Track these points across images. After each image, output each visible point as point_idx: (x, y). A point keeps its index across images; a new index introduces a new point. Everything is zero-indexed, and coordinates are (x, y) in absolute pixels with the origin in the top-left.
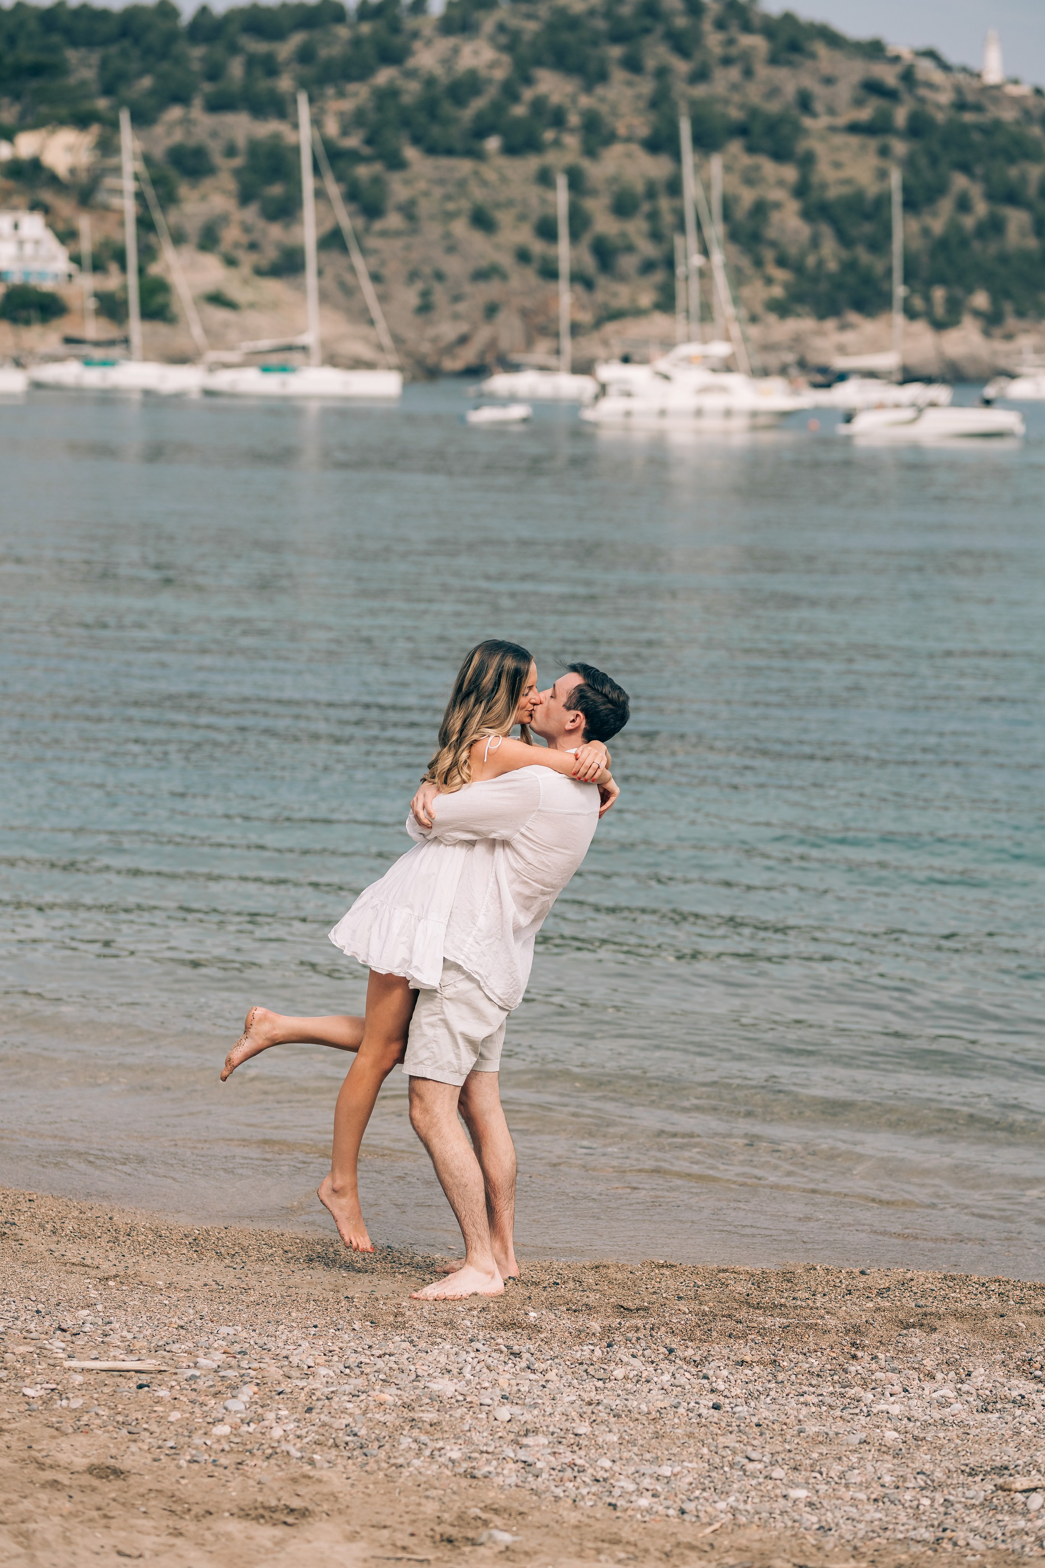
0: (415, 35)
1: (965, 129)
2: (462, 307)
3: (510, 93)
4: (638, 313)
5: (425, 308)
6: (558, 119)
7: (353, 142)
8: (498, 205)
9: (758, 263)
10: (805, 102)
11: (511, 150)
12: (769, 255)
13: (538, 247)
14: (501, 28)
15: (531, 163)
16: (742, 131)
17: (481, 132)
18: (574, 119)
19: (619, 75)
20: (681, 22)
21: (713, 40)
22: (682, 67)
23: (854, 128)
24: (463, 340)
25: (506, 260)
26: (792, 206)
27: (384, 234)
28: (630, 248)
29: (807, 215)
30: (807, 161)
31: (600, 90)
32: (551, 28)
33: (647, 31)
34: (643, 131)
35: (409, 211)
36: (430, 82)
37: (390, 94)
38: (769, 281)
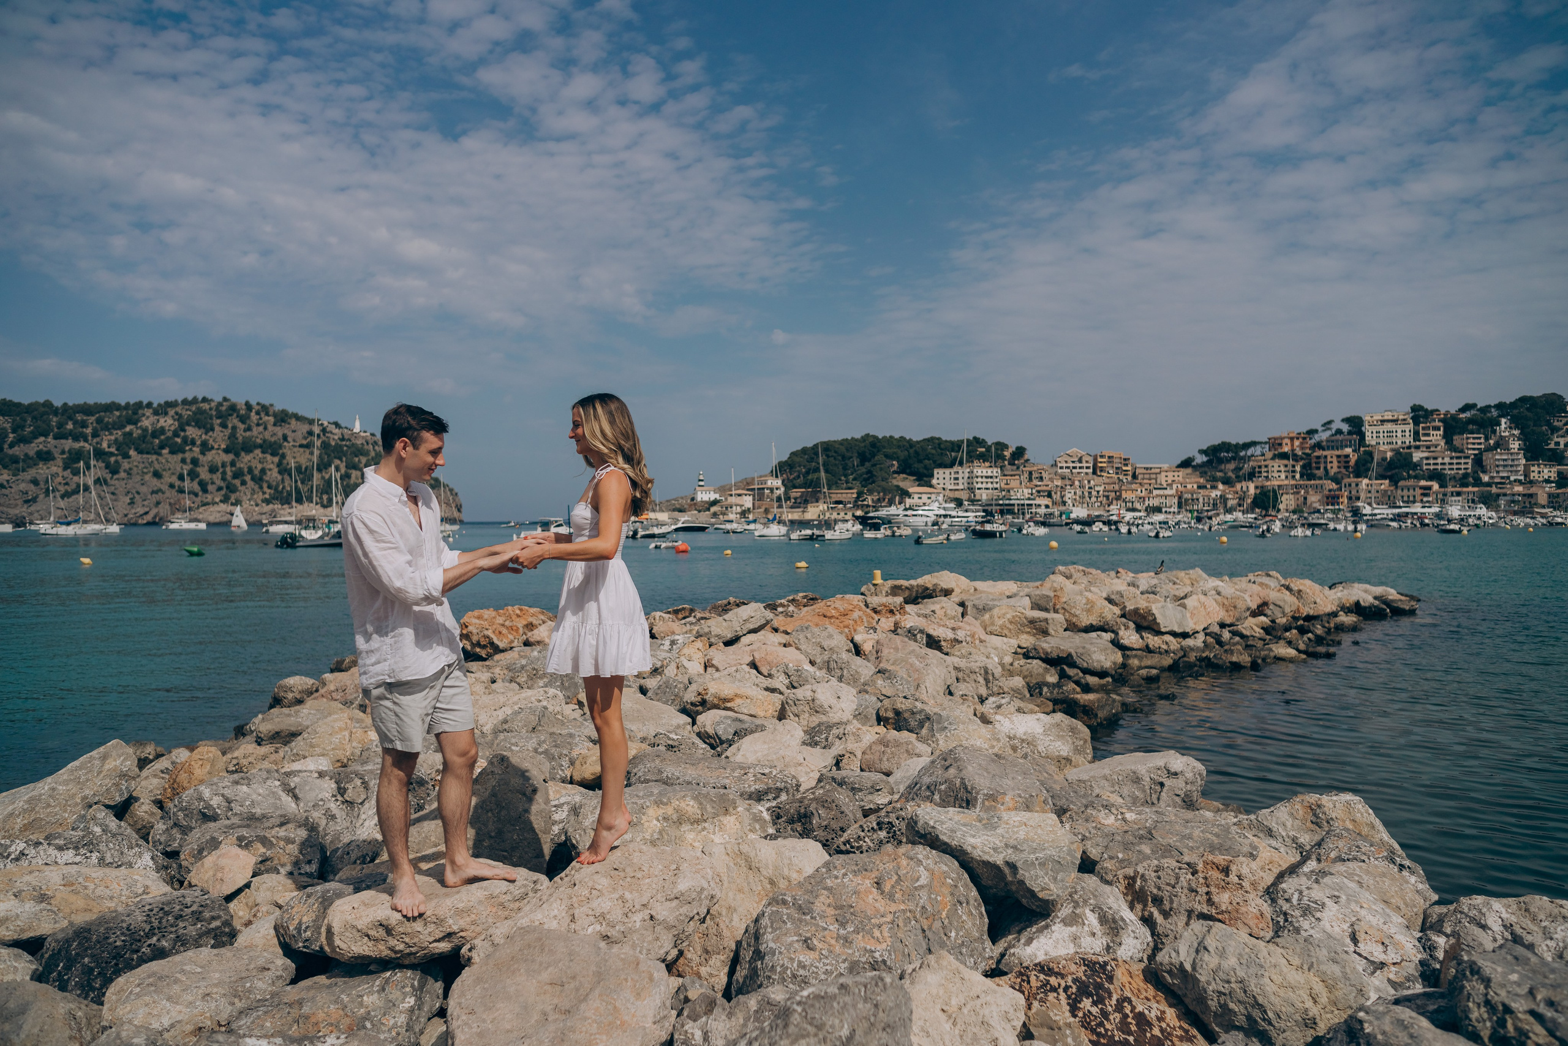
0: (144, 415)
1: (341, 446)
2: (146, 503)
3: (176, 434)
4: (214, 503)
5: (132, 503)
6: (193, 443)
7: (113, 450)
8: (164, 470)
9: (261, 488)
10: (285, 438)
11: (172, 452)
12: (265, 485)
13: (177, 483)
14: (177, 413)
15: (180, 456)
16: (261, 446)
17: (162, 447)
18: (198, 443)
19: (217, 428)
20: (243, 412)
21: (254, 417)
22: (242, 426)
23: (301, 446)
24: (146, 513)
25: (165, 488)
26: (276, 470)
27: (118, 479)
28: (213, 483)
29: (280, 472)
30: (283, 456)
31: (211, 433)
32: (195, 413)
33: (231, 415)
34: (223, 446)
35: (129, 472)
36: (145, 430)
37: (130, 433)
38: (264, 493)
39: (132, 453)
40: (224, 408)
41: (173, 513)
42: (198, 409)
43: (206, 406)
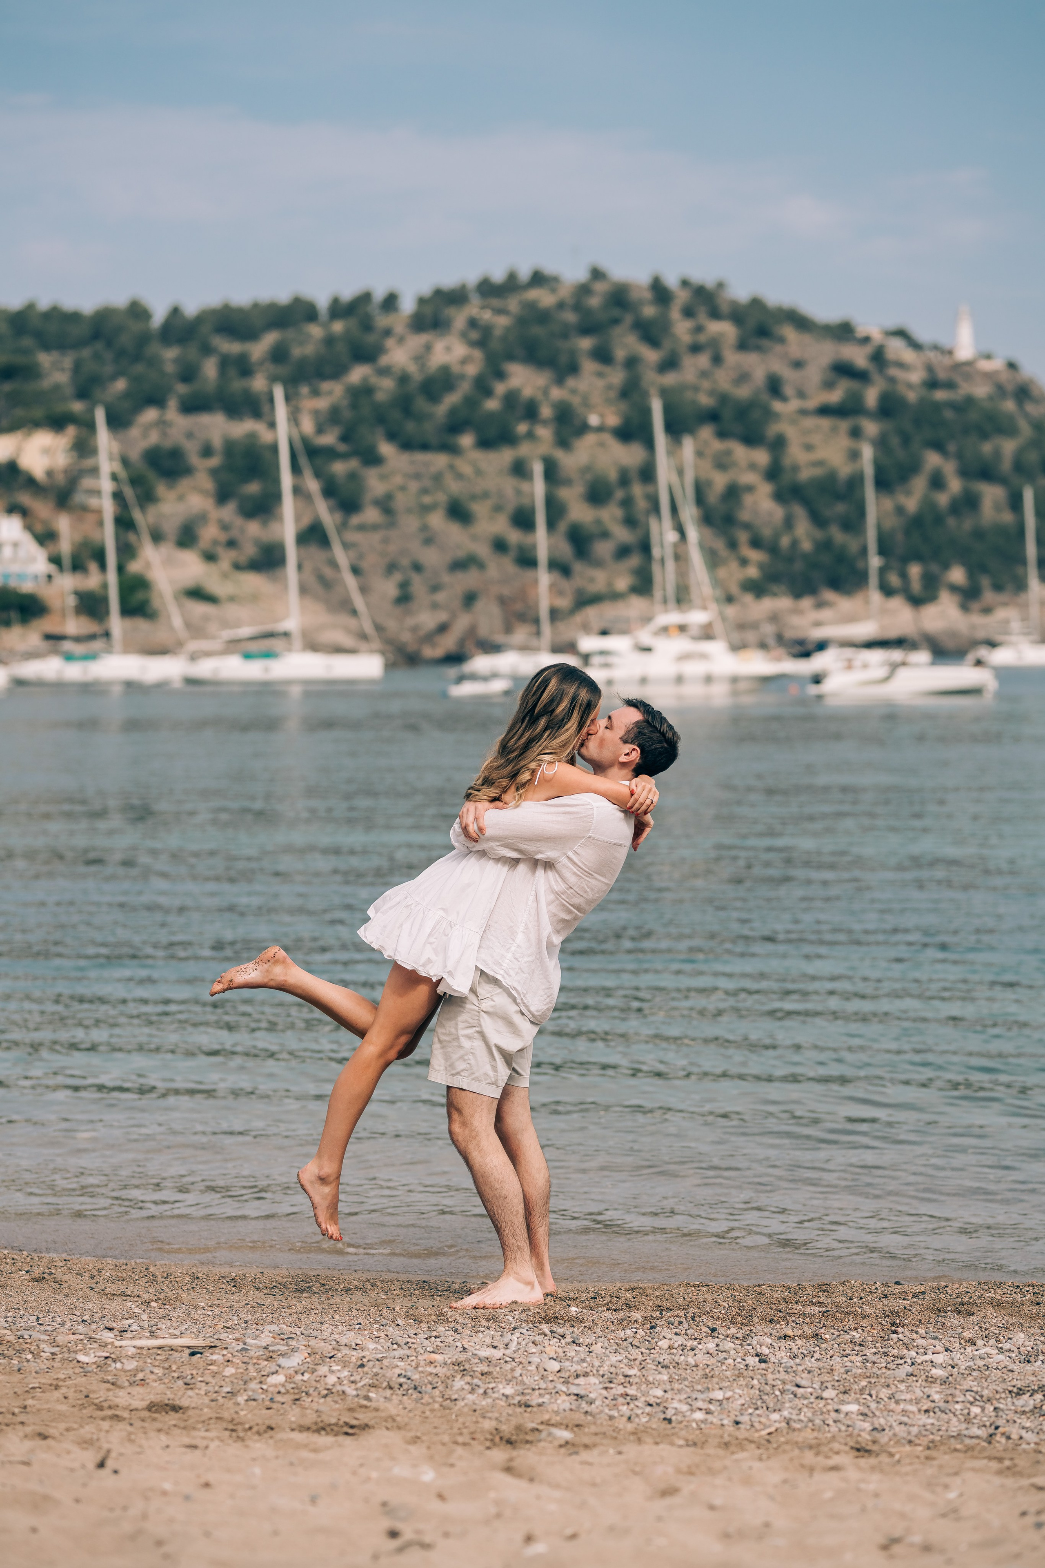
0: (387, 332)
1: (936, 407)
2: (440, 597)
3: (483, 387)
4: (615, 596)
5: (404, 598)
6: (531, 412)
7: (329, 439)
8: (474, 497)
9: (733, 545)
10: (775, 387)
11: (485, 443)
12: (743, 537)
13: (514, 536)
14: (473, 323)
15: (506, 456)
16: (712, 416)
17: (454, 428)
18: (546, 412)
19: (589, 366)
20: (649, 311)
21: (682, 328)
22: (651, 356)
23: (825, 411)
24: (443, 628)
25: (483, 550)
26: (765, 489)
27: (362, 528)
28: (605, 535)
29: (779, 497)
30: (778, 445)
31: (571, 382)
32: (522, 322)
33: (616, 321)
34: (613, 420)
35: (386, 505)
36: (404, 379)
37: (364, 391)
38: (744, 562)
39: (386, 449)
40: (594, 302)
41: (508, 629)
42: (531, 306)
43: (544, 298)
